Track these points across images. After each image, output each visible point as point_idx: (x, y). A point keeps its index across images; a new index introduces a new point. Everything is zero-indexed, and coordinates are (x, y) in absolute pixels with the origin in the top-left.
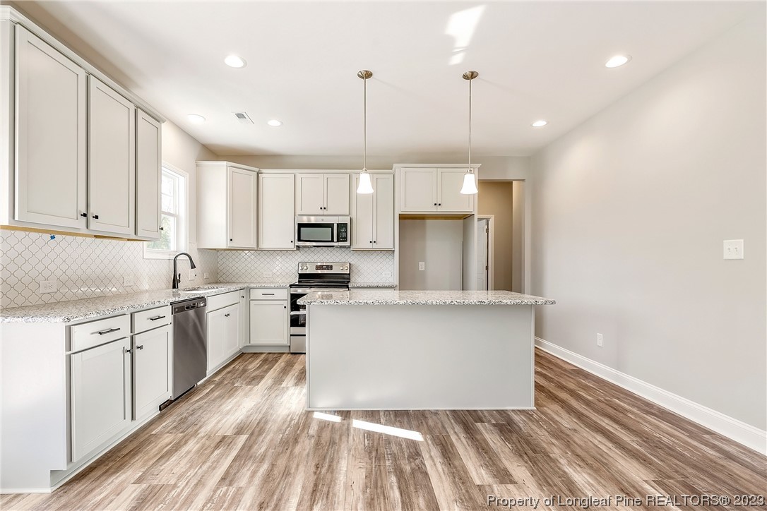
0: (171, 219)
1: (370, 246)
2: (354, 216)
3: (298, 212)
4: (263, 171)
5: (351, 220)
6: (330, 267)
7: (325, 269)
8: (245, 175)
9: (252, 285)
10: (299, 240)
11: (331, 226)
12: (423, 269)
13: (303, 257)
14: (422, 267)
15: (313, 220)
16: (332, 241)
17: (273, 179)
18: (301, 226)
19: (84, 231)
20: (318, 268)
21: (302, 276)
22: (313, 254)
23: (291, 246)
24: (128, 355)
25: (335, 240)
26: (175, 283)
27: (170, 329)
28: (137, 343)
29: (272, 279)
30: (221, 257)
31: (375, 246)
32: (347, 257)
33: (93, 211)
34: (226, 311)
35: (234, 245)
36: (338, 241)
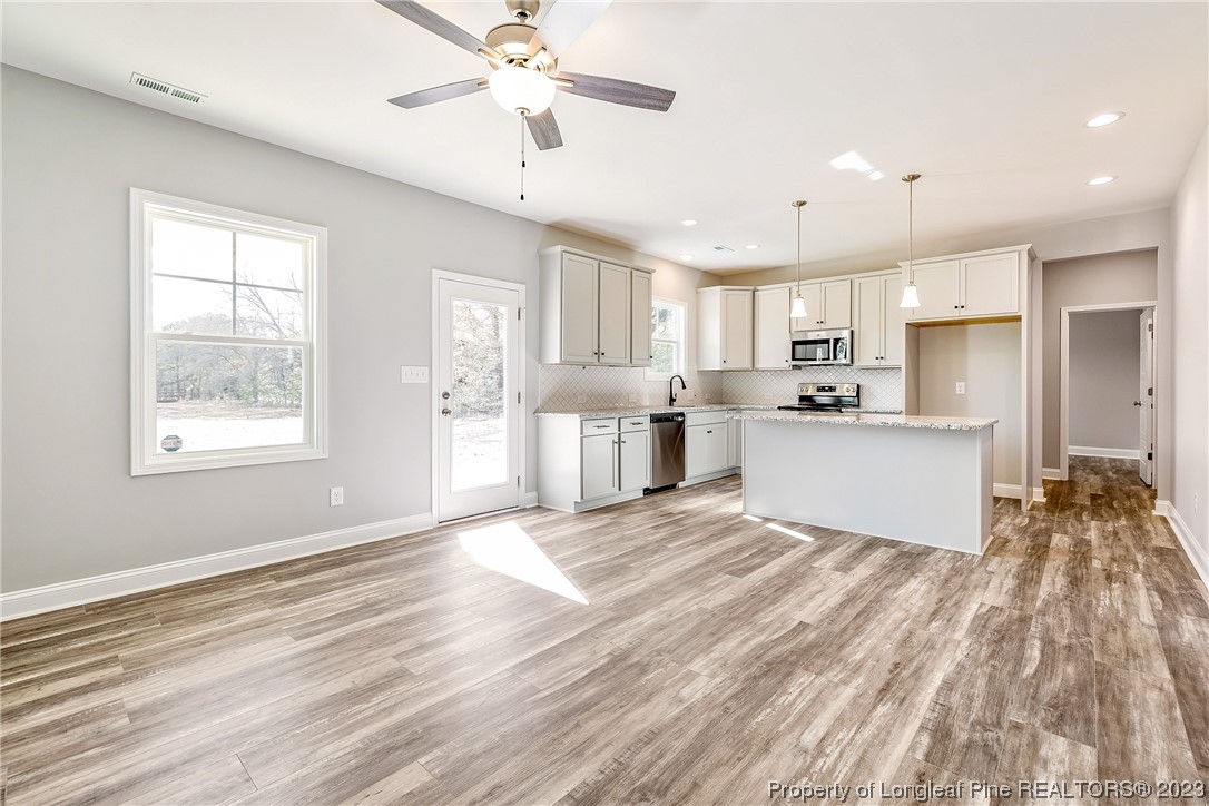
0: (674, 345)
1: (876, 363)
2: (855, 328)
3: (794, 328)
4: (759, 288)
5: (852, 332)
6: (833, 389)
7: (827, 391)
8: (740, 295)
9: (742, 407)
10: (793, 359)
11: (827, 341)
12: (963, 392)
13: (805, 377)
14: (960, 387)
15: (811, 336)
16: (829, 359)
17: (769, 295)
18: (795, 343)
19: (597, 363)
20: (819, 389)
21: (802, 398)
22: (815, 374)
23: (786, 365)
24: (616, 446)
25: (832, 357)
26: (672, 400)
27: (648, 433)
28: (622, 439)
30: (725, 378)
31: (883, 363)
32: (855, 377)
33: (602, 350)
34: (710, 428)
35: (728, 366)
36: (835, 358)
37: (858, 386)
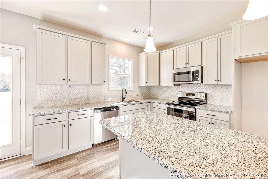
1: (216, 83)
2: (204, 66)
3: (175, 67)
5: (202, 68)
6: (193, 95)
7: (191, 95)
8: (154, 55)
10: (175, 81)
11: (189, 73)
13: (180, 89)
16: (190, 81)
18: (175, 74)
20: (187, 94)
22: (186, 88)
23: (172, 84)
25: (191, 80)
26: (123, 98)
29: (168, 99)
31: (219, 83)
32: (204, 89)
36: (193, 81)
37: (206, 94)
